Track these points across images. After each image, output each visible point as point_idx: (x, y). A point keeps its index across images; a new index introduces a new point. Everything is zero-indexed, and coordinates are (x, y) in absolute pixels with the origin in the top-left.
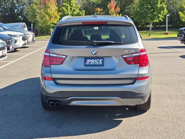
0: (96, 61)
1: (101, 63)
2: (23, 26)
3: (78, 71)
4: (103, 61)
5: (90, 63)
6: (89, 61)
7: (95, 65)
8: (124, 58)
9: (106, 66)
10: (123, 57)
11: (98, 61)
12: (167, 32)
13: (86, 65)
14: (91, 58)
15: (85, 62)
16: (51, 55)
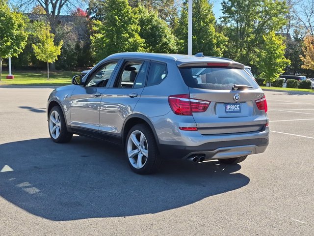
1: (238, 109)
4: (240, 107)
5: (230, 109)
6: (228, 107)
7: (234, 112)
10: (256, 102)
11: (236, 107)
12: (10, 74)
13: (227, 112)
14: (230, 104)
15: (226, 108)
16: (192, 100)
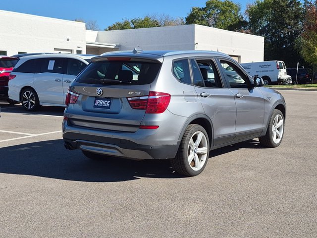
0: (104, 102)
1: (108, 105)
2: (277, 66)
3: (87, 111)
4: (110, 103)
5: (99, 103)
6: (98, 101)
7: (102, 107)
8: (129, 101)
9: (112, 109)
10: (128, 99)
11: (106, 103)
13: (95, 106)
14: (100, 98)
15: (95, 102)
